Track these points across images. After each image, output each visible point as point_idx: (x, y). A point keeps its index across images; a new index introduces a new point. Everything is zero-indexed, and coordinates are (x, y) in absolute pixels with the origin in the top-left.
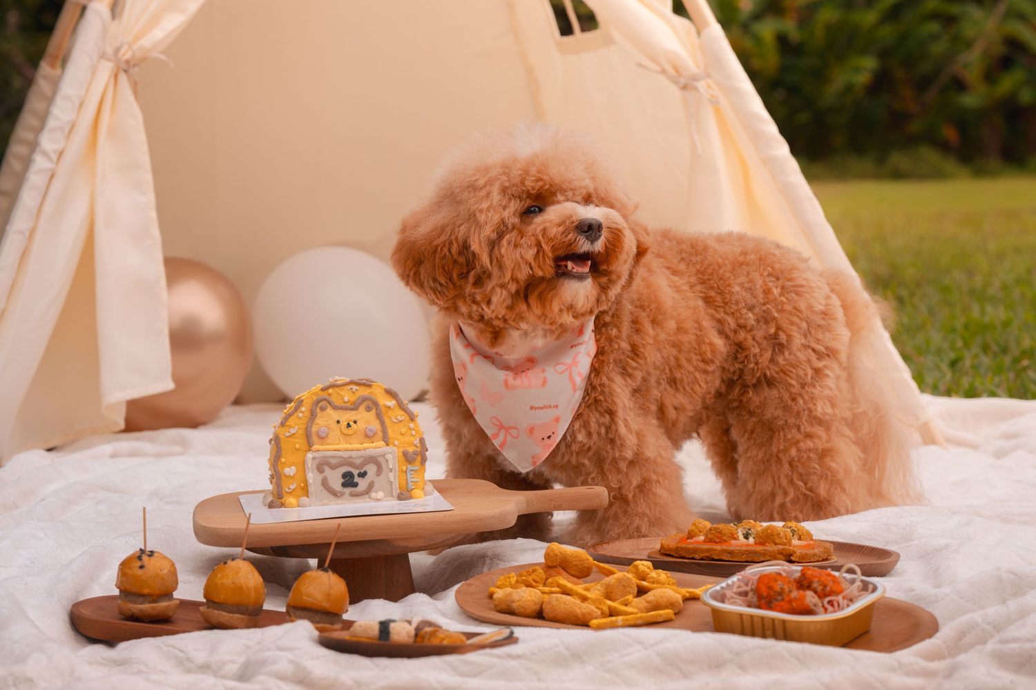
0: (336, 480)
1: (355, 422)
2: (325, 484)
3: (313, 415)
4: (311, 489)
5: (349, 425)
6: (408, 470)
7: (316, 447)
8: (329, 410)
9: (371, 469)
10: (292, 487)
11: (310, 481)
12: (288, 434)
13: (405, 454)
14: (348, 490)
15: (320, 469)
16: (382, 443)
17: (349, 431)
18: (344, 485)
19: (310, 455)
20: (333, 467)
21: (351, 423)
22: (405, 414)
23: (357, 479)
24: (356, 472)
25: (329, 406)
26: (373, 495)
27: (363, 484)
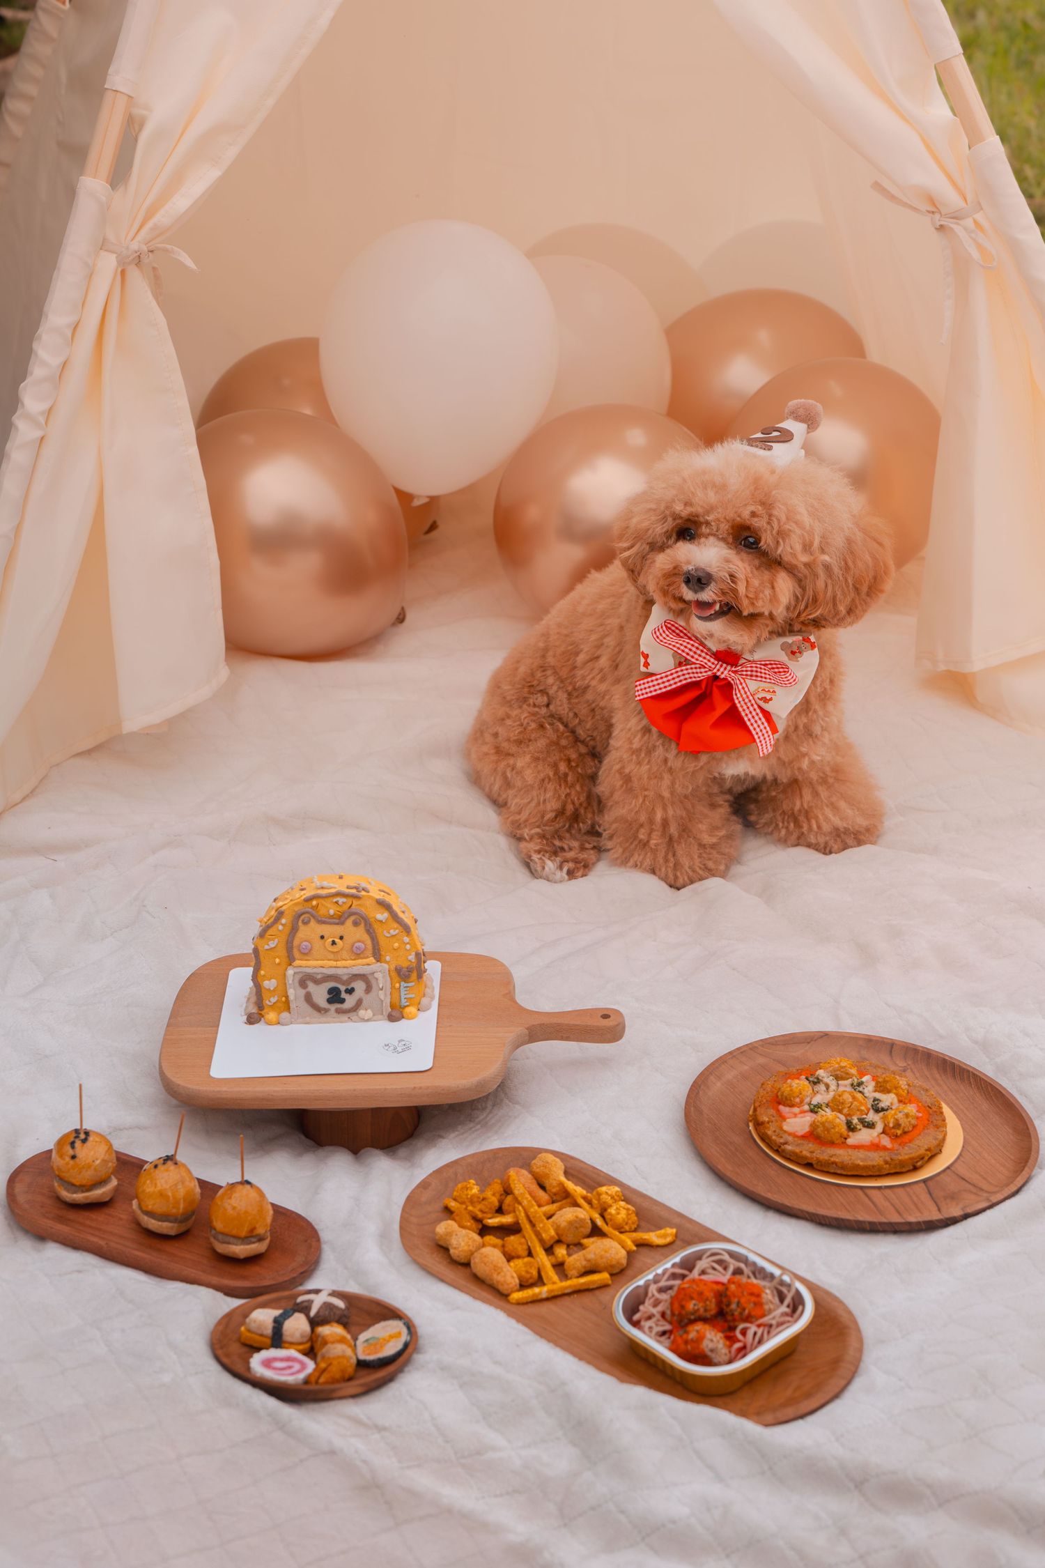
0: (320, 994)
1: (341, 938)
2: (308, 998)
3: (294, 930)
4: (293, 1005)
5: (334, 943)
6: (402, 988)
7: (297, 963)
8: (313, 923)
9: (359, 986)
10: (273, 1000)
11: (291, 997)
12: (266, 947)
13: (398, 971)
14: (333, 1007)
15: (303, 984)
16: (372, 959)
17: (334, 949)
18: (330, 1001)
19: (290, 972)
20: (317, 982)
21: (337, 940)
22: (400, 927)
23: (343, 995)
24: (343, 988)
25: (312, 920)
26: (362, 1012)
27: (350, 1001)
